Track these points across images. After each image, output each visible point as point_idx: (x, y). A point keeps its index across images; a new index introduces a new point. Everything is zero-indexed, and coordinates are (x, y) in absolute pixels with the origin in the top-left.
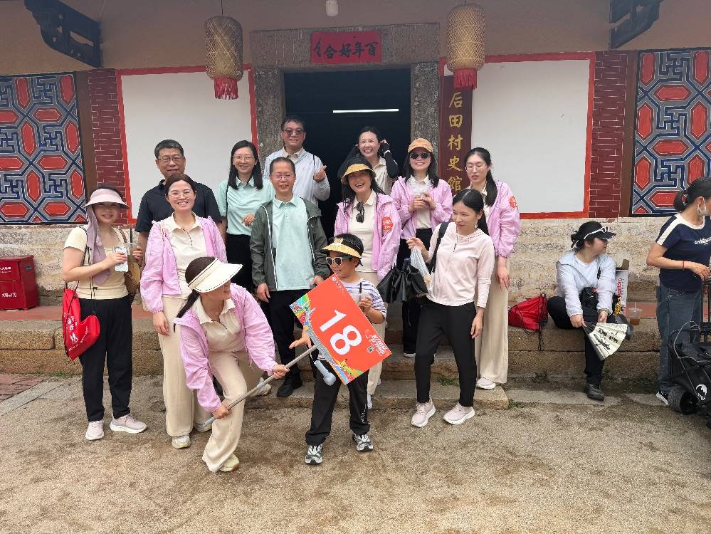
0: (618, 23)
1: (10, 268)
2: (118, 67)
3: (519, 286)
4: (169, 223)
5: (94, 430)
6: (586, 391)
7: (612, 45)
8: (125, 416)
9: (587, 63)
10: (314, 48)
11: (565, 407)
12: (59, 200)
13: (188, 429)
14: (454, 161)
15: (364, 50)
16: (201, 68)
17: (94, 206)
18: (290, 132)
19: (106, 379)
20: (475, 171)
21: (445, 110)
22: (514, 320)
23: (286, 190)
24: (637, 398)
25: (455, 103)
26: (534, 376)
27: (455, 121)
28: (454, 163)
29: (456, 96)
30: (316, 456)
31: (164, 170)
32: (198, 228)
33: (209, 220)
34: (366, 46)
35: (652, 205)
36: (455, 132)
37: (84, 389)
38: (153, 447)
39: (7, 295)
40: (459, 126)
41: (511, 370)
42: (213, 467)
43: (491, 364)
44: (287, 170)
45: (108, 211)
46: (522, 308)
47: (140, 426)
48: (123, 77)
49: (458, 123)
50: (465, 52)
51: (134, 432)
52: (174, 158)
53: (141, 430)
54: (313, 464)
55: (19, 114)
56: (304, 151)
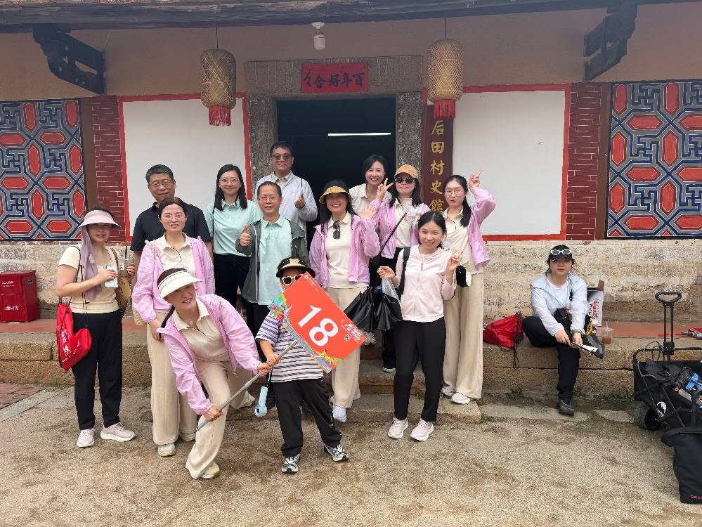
0: (593, 56)
1: (12, 282)
2: (120, 94)
3: (500, 305)
4: (161, 243)
5: (85, 437)
6: (558, 407)
7: (586, 77)
8: (115, 425)
9: (563, 93)
10: (305, 77)
11: (535, 421)
12: (60, 218)
13: (173, 438)
14: (436, 185)
15: (351, 80)
16: (196, 96)
17: (88, 227)
18: (278, 157)
19: (97, 389)
20: (453, 195)
21: (428, 138)
22: (489, 337)
23: (271, 211)
24: (607, 414)
25: (437, 131)
26: (510, 392)
27: (437, 147)
28: (436, 187)
29: (438, 125)
30: (292, 465)
31: (155, 194)
32: (188, 247)
33: (199, 241)
34: (354, 76)
35: (626, 228)
36: (438, 158)
37: (76, 398)
38: (139, 455)
39: (8, 308)
40: (441, 152)
41: (486, 385)
42: (195, 473)
43: (467, 378)
44: (272, 193)
45: (101, 230)
46: (498, 326)
47: (129, 435)
48: (125, 104)
49: (440, 149)
50: (444, 83)
51: (122, 440)
52: (163, 182)
53: (129, 439)
54: (290, 472)
55: (26, 138)
56: (292, 175)
